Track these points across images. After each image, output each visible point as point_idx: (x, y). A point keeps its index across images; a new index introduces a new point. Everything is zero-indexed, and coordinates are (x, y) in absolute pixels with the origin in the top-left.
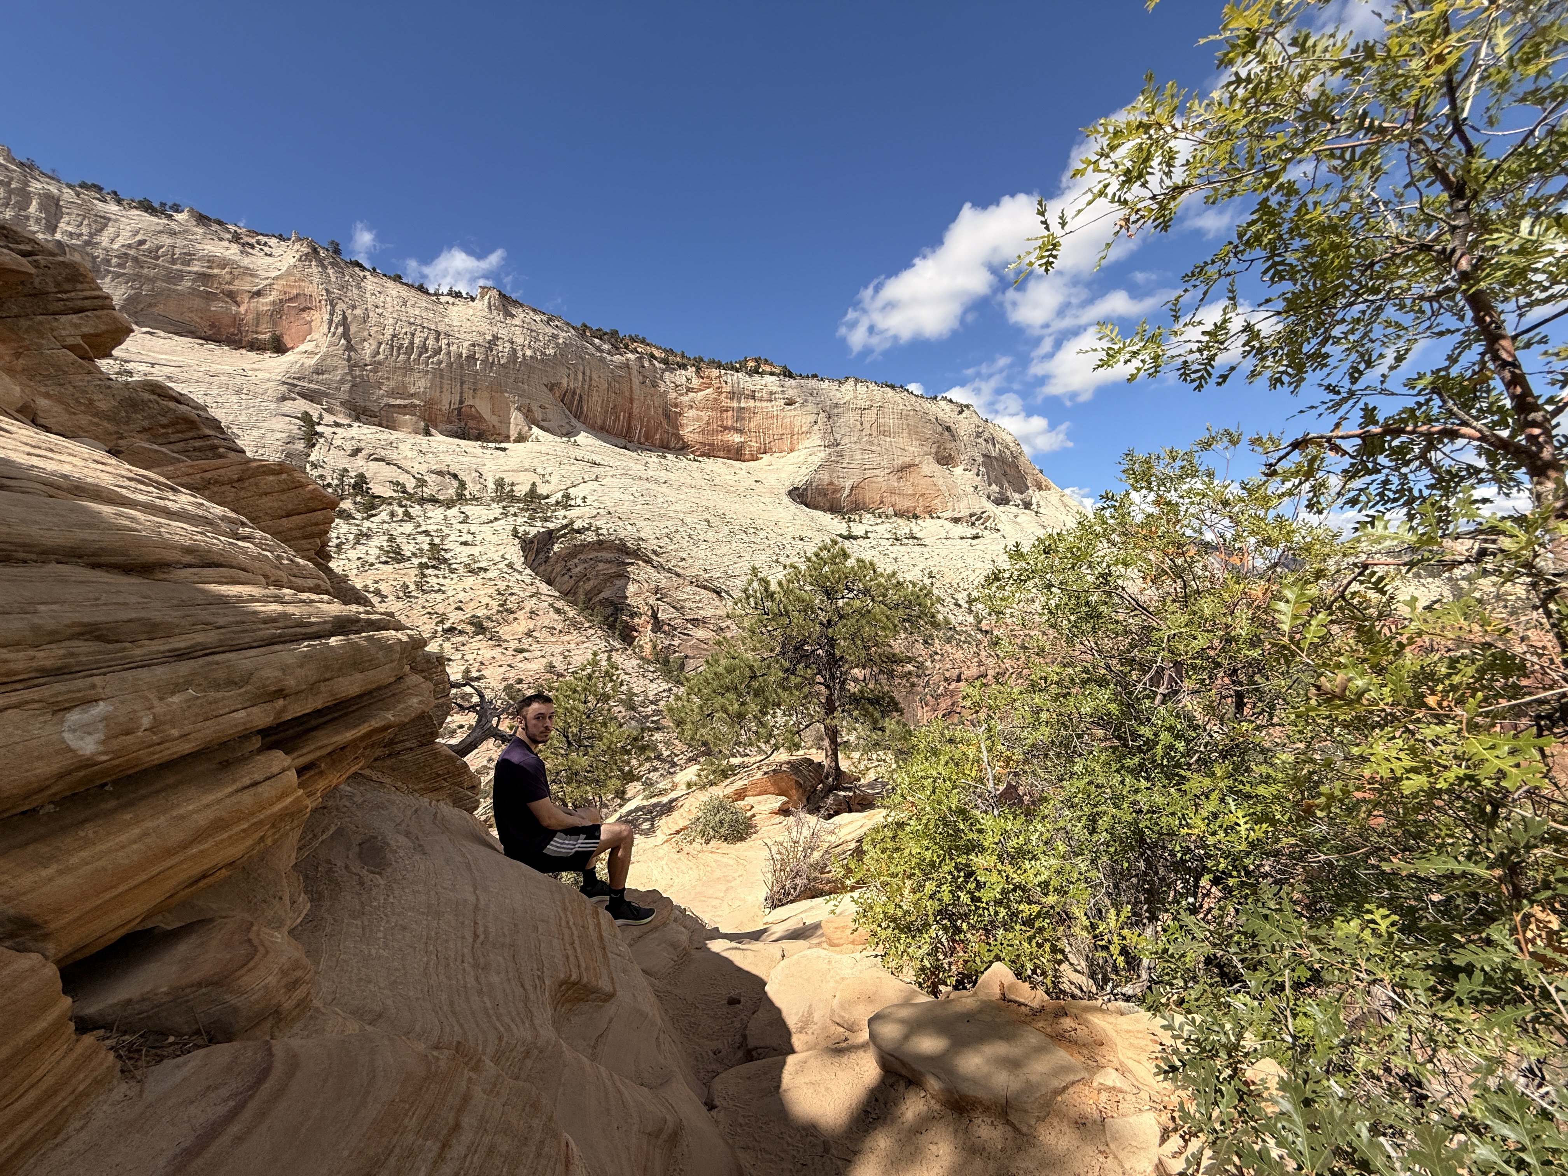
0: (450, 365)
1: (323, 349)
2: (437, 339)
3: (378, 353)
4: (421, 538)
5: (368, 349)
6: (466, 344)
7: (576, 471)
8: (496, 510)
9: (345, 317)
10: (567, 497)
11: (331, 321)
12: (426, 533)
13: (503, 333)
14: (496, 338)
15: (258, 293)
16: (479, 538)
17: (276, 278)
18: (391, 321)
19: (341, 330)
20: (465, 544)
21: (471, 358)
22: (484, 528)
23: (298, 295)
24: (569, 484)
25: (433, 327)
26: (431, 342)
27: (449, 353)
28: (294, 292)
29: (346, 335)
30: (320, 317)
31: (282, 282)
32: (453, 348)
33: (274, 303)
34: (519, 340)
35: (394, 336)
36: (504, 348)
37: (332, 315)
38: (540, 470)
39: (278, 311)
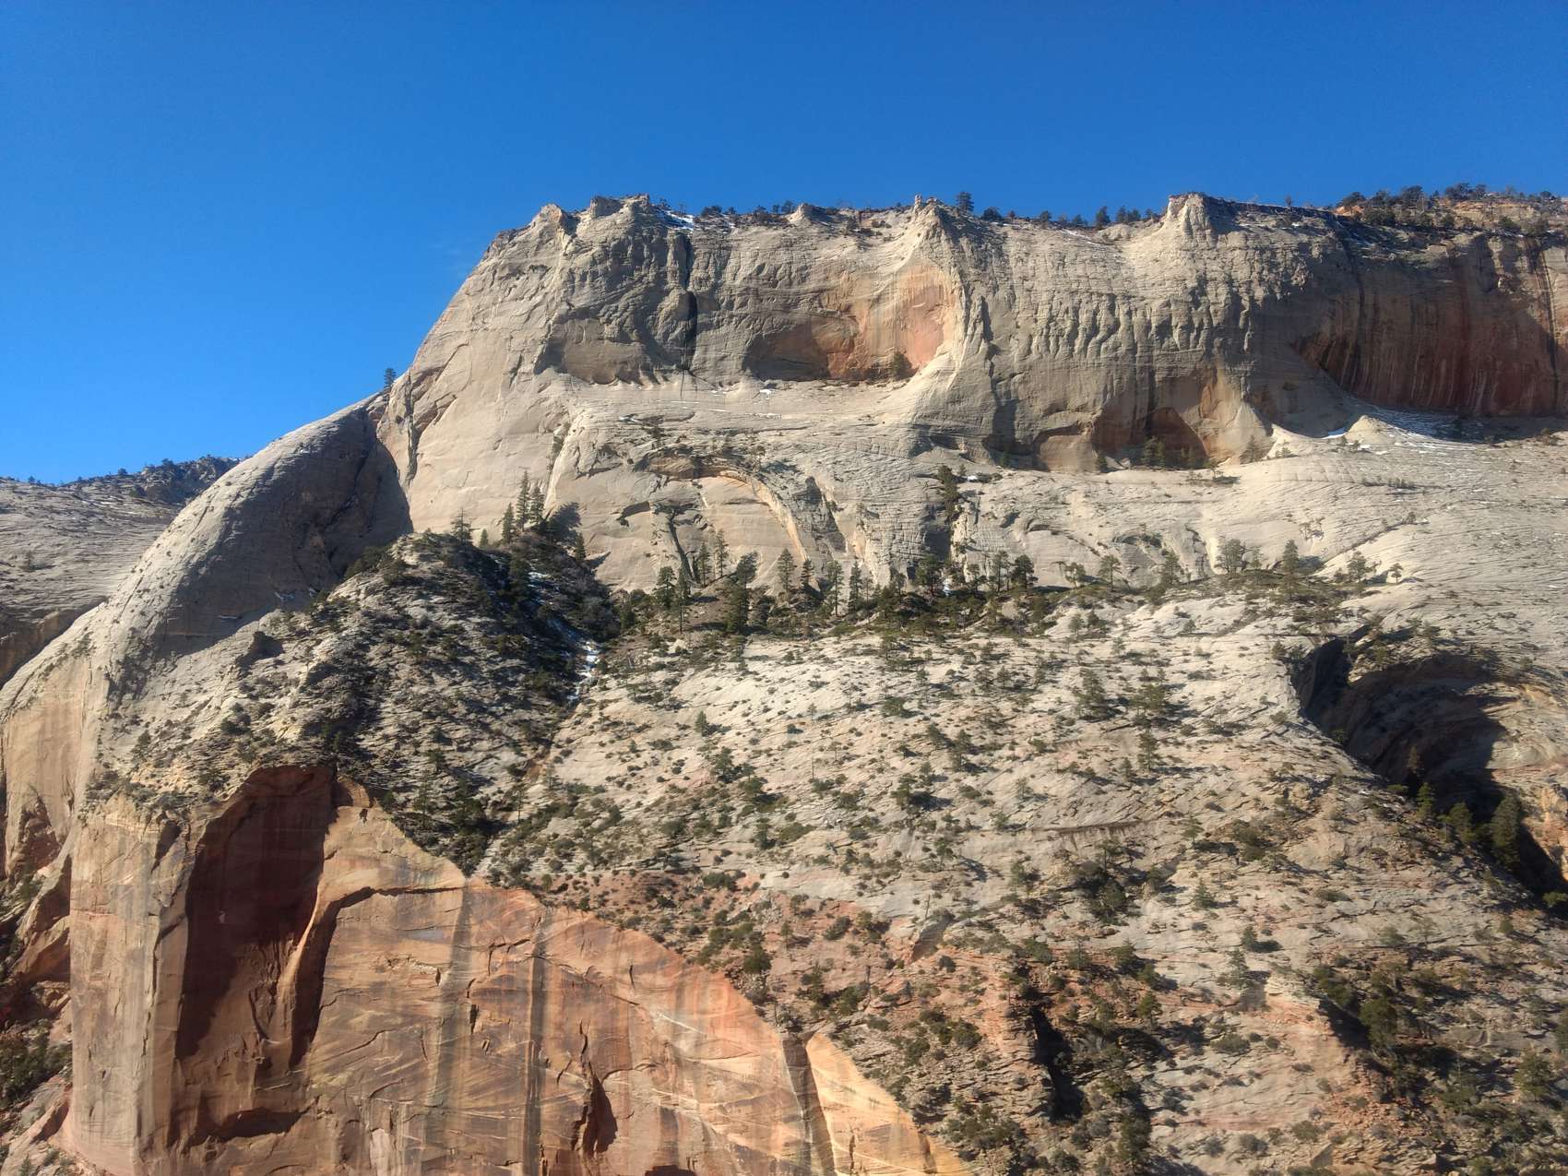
0: (1133, 349)
1: (959, 363)
2: (1112, 309)
3: (1029, 352)
4: (1128, 668)
5: (1015, 350)
6: (1156, 305)
7: (1366, 506)
8: (1234, 607)
9: (984, 306)
10: (1359, 565)
11: (967, 318)
12: (1135, 657)
13: (1214, 269)
14: (1203, 281)
15: (878, 300)
16: (1218, 664)
17: (900, 271)
18: (1045, 297)
19: (980, 328)
20: (1195, 676)
21: (1165, 329)
22: (1221, 643)
23: (926, 289)
24: (1356, 535)
25: (1104, 290)
26: (1103, 317)
27: (1130, 327)
28: (921, 286)
29: (987, 335)
30: (952, 317)
31: (906, 276)
32: (1137, 318)
33: (897, 309)
34: (1241, 274)
35: (1051, 319)
36: (1218, 296)
37: (968, 308)
38: (1300, 517)
39: (901, 319)
